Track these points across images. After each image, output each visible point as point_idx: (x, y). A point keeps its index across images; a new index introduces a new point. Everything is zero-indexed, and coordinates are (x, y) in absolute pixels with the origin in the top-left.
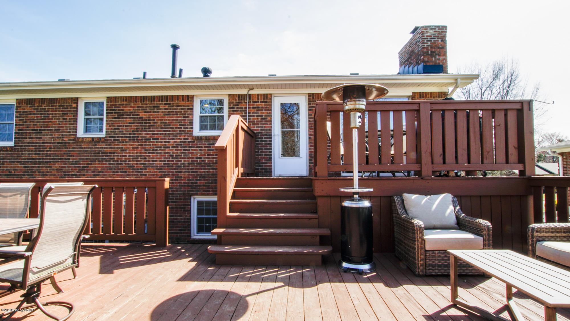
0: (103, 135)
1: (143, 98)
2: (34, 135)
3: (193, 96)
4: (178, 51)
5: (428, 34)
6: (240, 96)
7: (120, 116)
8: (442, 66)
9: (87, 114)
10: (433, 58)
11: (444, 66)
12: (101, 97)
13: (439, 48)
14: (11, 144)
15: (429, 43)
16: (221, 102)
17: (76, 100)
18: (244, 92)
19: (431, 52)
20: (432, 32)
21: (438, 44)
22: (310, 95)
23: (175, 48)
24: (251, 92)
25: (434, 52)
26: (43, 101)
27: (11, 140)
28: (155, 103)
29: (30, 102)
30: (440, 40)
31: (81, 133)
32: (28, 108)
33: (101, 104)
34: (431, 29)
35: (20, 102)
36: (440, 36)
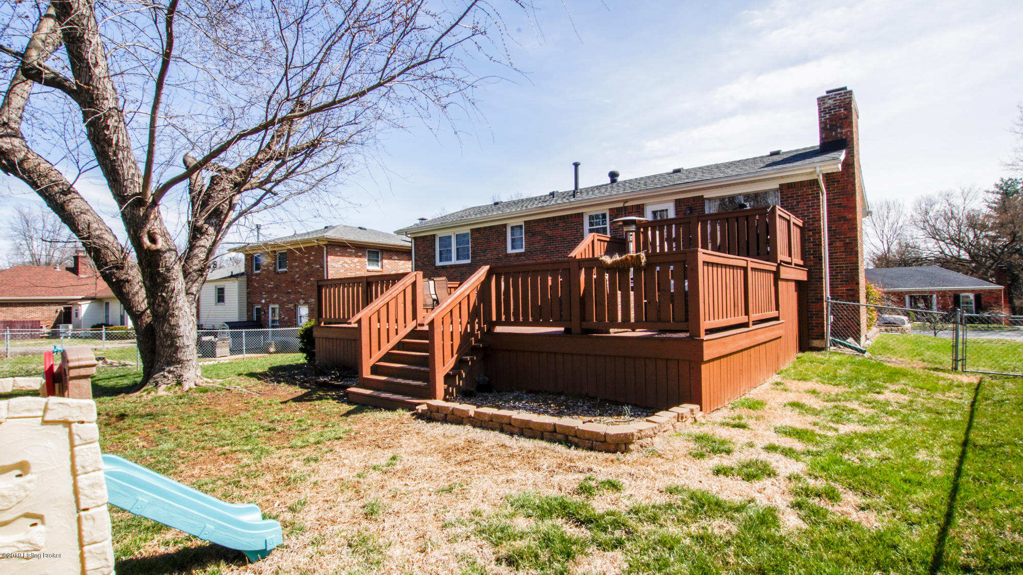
0: (523, 250)
1: (548, 219)
2: (482, 254)
3: (582, 214)
4: (580, 167)
5: (826, 106)
6: (618, 209)
7: (533, 235)
8: (845, 140)
9: (512, 235)
10: (834, 133)
11: (849, 139)
12: (520, 222)
13: (841, 119)
14: (468, 261)
15: (828, 116)
16: (604, 216)
17: (505, 226)
18: (621, 205)
19: (830, 126)
20: (831, 102)
21: (840, 114)
22: (677, 201)
23: (576, 165)
24: (626, 205)
25: (834, 125)
26: (485, 228)
27: (468, 258)
28: (557, 222)
29: (478, 230)
30: (842, 109)
31: (510, 251)
32: (477, 235)
33: (521, 227)
34: (830, 99)
35: (472, 230)
36: (842, 104)
